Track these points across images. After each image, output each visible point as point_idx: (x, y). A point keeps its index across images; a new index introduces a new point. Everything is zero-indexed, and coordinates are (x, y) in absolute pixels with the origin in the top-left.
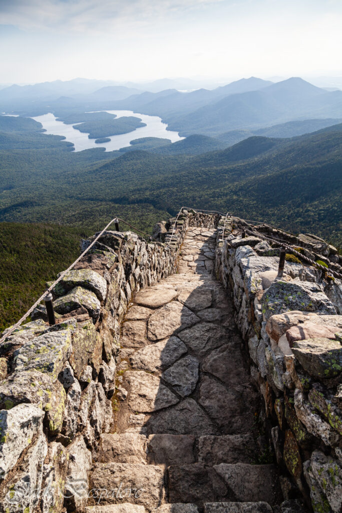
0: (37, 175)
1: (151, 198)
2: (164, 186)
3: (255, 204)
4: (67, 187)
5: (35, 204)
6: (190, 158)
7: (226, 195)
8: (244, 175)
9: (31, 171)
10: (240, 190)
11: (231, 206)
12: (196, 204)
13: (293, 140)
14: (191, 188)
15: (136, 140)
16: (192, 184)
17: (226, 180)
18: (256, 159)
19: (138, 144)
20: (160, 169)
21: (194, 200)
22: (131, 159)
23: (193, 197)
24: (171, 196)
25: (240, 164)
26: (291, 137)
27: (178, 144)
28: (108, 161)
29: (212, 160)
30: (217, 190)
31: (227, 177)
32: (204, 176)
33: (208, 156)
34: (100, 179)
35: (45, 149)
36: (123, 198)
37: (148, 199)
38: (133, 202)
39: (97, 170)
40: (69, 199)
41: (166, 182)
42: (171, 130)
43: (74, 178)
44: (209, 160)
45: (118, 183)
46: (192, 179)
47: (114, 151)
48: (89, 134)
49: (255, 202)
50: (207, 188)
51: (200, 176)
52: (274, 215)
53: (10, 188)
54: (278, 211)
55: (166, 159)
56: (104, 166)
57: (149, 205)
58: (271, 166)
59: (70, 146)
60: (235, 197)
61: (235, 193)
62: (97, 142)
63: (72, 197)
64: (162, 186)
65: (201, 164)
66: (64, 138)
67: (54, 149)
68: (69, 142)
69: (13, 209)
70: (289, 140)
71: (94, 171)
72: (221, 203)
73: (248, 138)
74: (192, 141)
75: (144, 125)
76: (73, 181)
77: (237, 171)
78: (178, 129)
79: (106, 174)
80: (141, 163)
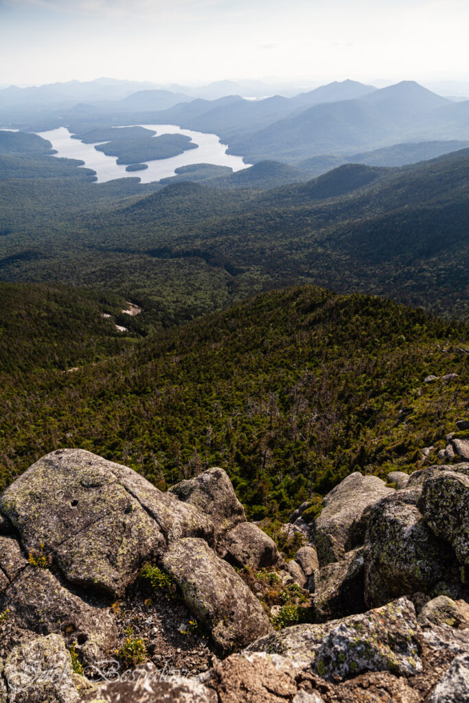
0: (44, 215)
1: (203, 250)
2: (221, 233)
3: (349, 260)
4: (86, 232)
5: (40, 256)
6: (258, 194)
7: (308, 246)
8: (334, 218)
9: (37, 209)
10: (327, 239)
11: (314, 262)
12: (266, 259)
13: (403, 170)
14: (259, 236)
15: (184, 167)
16: (261, 231)
17: (308, 225)
18: (351, 196)
19: (185, 174)
20: (217, 208)
21: (263, 253)
22: (176, 195)
23: (262, 249)
24: (230, 247)
25: (329, 202)
26: (399, 165)
27: (242, 174)
28: (143, 196)
29: (289, 197)
30: (296, 240)
31: (309, 221)
32: (278, 219)
33: (283, 190)
34: (131, 222)
35: (56, 179)
36: (164, 248)
37: (199, 250)
38: (177, 255)
39: (128, 209)
40: (88, 249)
41: (224, 227)
42: (232, 154)
43: (95, 220)
44: (286, 197)
45: (157, 228)
46: (261, 223)
47: (152, 183)
48: (117, 158)
49: (348, 257)
50: (282, 237)
51: (272, 220)
52: (374, 275)
53: (6, 232)
54: (381, 269)
55: (224, 195)
56: (137, 203)
57: (199, 259)
58: (372, 206)
59: (91, 174)
60: (320, 250)
61: (321, 244)
62: (128, 170)
63: (92, 247)
64: (218, 233)
65: (274, 202)
66: (82, 163)
67: (68, 179)
68: (89, 169)
69: (9, 263)
70: (397, 170)
71: (124, 211)
72: (300, 258)
73: (341, 167)
74: (261, 169)
75: (195, 146)
76: (94, 225)
77: (324, 212)
78: (242, 152)
79: (141, 214)
80: (190, 200)
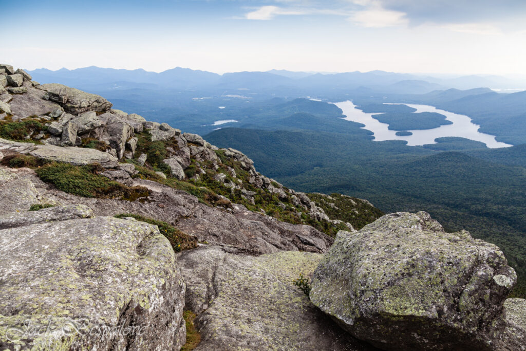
0: (343, 158)
1: (503, 214)
2: (514, 203)
5: (355, 189)
9: (337, 153)
15: (443, 138)
22: (449, 161)
35: (348, 134)
39: (407, 165)
41: (514, 198)
42: (484, 133)
43: (382, 169)
45: (439, 184)
47: (417, 146)
53: (321, 166)
55: (495, 167)
56: (415, 162)
57: (503, 222)
59: (370, 134)
62: (397, 134)
63: (390, 189)
64: (509, 201)
66: (364, 126)
67: (356, 135)
68: (369, 131)
71: (404, 165)
75: (450, 123)
76: (382, 172)
78: (495, 132)
79: (420, 171)
80: (463, 166)
